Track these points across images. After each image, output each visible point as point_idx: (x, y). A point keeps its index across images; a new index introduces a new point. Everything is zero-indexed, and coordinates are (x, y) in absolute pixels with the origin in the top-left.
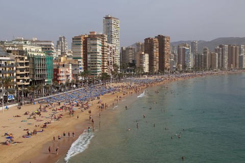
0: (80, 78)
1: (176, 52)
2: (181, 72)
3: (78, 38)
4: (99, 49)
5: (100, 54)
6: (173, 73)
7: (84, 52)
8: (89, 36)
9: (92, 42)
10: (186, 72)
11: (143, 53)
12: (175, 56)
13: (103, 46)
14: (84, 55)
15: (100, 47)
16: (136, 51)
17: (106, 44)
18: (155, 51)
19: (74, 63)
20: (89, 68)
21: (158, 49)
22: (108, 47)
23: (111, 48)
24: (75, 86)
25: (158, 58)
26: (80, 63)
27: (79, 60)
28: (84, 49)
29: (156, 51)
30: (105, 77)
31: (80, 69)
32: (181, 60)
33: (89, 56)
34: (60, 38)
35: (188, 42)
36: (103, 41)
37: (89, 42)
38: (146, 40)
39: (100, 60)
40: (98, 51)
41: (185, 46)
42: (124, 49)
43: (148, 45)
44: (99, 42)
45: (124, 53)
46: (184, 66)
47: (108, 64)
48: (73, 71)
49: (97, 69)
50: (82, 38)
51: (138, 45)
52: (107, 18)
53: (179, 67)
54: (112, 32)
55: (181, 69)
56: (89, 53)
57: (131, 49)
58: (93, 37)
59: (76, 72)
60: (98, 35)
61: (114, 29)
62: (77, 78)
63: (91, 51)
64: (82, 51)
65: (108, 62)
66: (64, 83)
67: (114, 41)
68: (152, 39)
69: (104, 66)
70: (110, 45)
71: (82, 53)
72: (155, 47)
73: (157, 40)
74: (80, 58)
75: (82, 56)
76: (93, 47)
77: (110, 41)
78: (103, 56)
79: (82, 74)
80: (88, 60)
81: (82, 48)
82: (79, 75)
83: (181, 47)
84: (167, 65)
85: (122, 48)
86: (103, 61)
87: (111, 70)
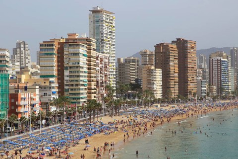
0: (53, 109)
1: (205, 66)
2: (215, 98)
3: (49, 44)
4: (83, 61)
5: (85, 70)
6: (201, 99)
7: (58, 66)
8: (67, 41)
9: (72, 50)
10: (224, 98)
11: (153, 68)
12: (204, 72)
13: (89, 57)
14: (58, 70)
15: (85, 58)
16: (140, 64)
17: (94, 53)
18: (172, 64)
19: (43, 84)
20: (67, 93)
21: (176, 61)
22: (97, 58)
23: (102, 60)
24: (44, 122)
25: (176, 75)
26: (53, 85)
27: (51, 79)
28: (58, 62)
29: (174, 65)
30: (93, 108)
31: (53, 93)
32: (215, 79)
33: (66, 73)
34: (19, 45)
35: (225, 49)
36: (89, 49)
37: (67, 50)
38: (158, 46)
39: (85, 79)
40: (81, 64)
41: (221, 55)
42: (122, 61)
43: (161, 55)
44: (82, 50)
45: (122, 68)
46: (221, 89)
47: (97, 85)
48: (41, 97)
49: (79, 94)
50: (56, 43)
51: (144, 54)
52: (95, 11)
53: (211, 90)
54: (102, 34)
55: (215, 94)
56: (67, 68)
57: (133, 61)
58: (73, 42)
59: (45, 99)
60: (81, 40)
61: (106, 30)
62: (48, 109)
63: (70, 65)
64: (55, 64)
65: (97, 82)
66: (27, 116)
67: (107, 48)
68: (167, 45)
69: (90, 89)
70: (101, 55)
71: (55, 68)
72: (172, 58)
73: (175, 46)
74: (52, 76)
75: (55, 73)
76: (73, 58)
77: (99, 49)
78: (90, 73)
79: (56, 103)
80: (66, 78)
81: (55, 59)
82: (52, 104)
83: (215, 58)
84: (191, 86)
85: (119, 60)
86: (90, 81)
87: (102, 95)
